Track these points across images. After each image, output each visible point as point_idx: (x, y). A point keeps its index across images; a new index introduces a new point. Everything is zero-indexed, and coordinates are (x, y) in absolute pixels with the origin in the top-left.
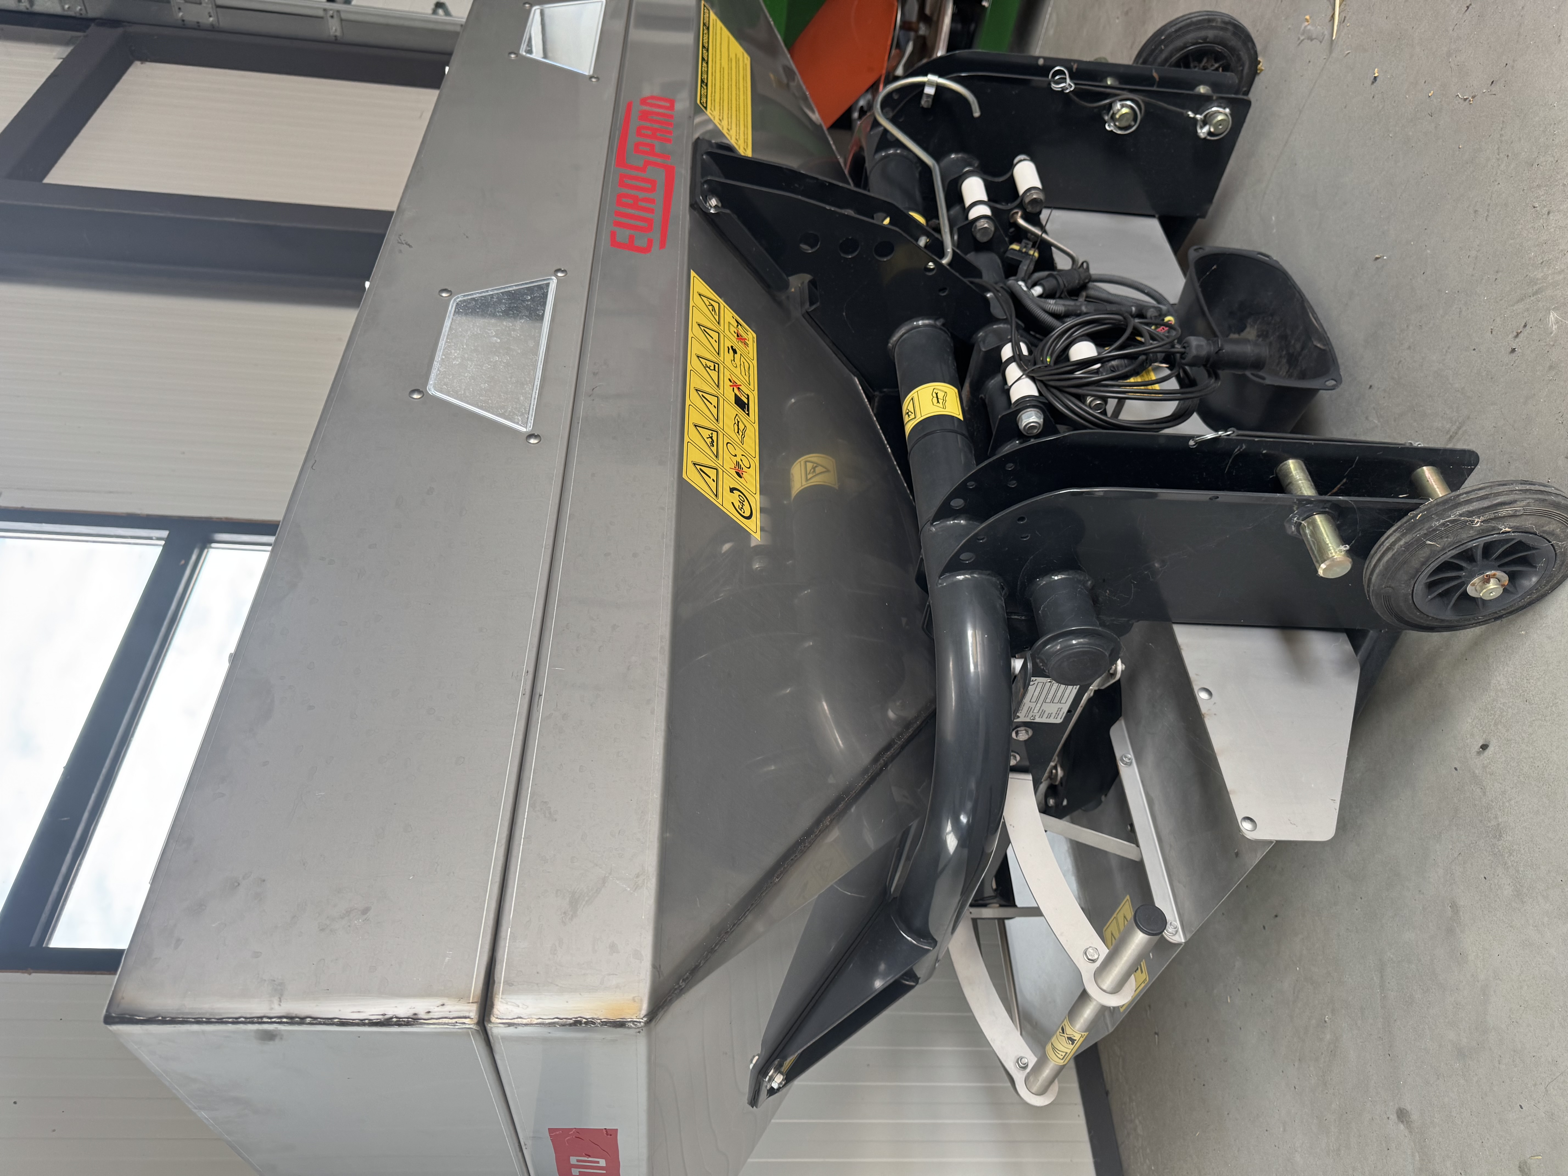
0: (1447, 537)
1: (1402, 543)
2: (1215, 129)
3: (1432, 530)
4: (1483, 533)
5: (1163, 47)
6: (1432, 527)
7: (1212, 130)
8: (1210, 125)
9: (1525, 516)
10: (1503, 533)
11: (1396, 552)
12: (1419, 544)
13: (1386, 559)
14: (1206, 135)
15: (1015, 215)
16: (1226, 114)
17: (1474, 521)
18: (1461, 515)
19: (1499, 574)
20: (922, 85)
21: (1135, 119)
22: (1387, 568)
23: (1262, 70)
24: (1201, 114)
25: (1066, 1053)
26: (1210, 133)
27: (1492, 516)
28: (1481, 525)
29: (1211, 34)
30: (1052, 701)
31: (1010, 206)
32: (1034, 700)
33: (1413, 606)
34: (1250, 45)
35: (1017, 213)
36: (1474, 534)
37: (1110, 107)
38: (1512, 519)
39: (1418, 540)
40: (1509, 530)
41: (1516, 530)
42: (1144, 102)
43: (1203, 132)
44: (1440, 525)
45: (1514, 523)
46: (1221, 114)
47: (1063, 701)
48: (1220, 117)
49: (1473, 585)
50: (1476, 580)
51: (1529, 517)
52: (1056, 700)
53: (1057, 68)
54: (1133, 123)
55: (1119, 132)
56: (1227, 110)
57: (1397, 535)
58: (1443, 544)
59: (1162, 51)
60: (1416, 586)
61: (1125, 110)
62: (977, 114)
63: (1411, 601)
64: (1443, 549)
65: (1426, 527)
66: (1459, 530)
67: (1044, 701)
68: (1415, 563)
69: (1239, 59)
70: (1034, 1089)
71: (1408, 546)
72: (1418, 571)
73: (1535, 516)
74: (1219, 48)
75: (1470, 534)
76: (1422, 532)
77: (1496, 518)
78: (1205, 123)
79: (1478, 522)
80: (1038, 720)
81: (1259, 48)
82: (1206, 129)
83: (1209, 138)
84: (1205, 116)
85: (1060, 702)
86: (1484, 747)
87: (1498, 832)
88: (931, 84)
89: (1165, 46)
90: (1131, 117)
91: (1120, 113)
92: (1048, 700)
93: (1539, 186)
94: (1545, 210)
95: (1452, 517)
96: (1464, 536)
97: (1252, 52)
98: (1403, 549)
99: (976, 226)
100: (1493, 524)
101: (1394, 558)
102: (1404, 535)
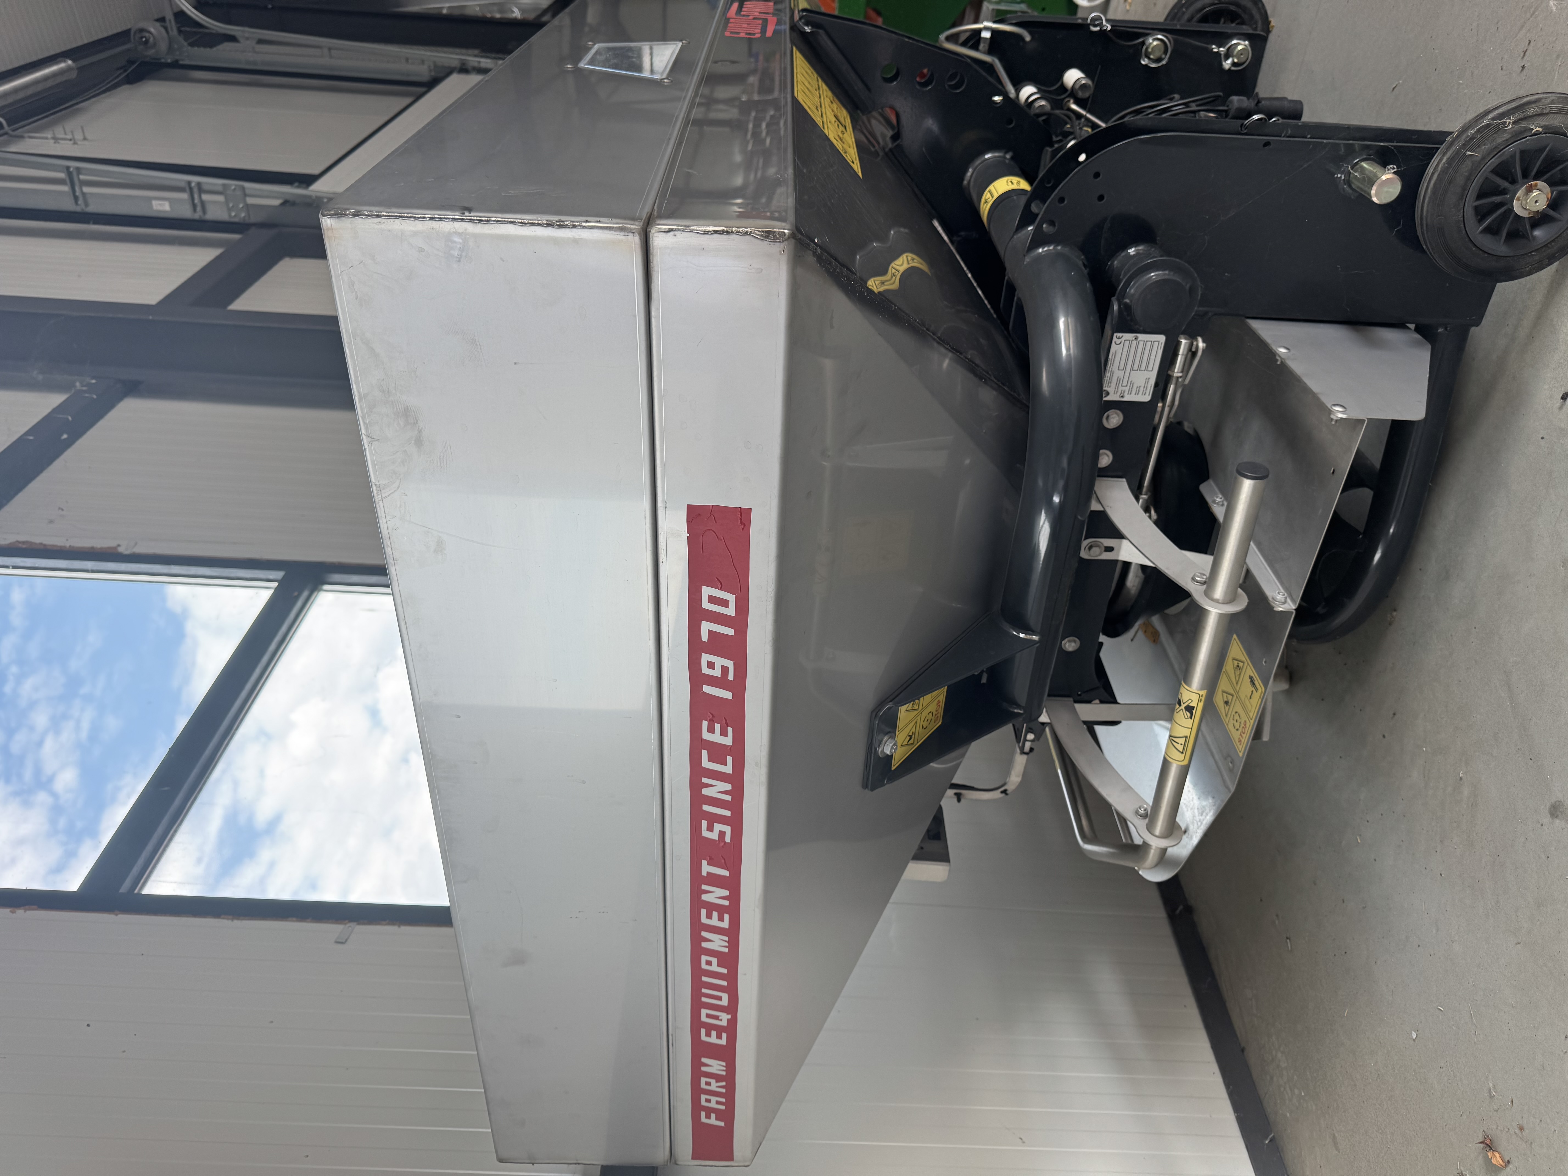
0: (1484, 145)
2: (1238, 59)
3: (1470, 139)
4: (1518, 135)
5: (1184, 10)
6: (1469, 136)
7: (1236, 60)
8: (1233, 56)
9: (1552, 115)
10: (1535, 134)
11: (1440, 171)
13: (1433, 182)
14: (1230, 65)
15: (1068, 104)
16: (1245, 45)
17: (1505, 122)
19: (1540, 183)
20: (979, 31)
21: (1166, 52)
22: (1434, 192)
23: (1273, 26)
24: (1224, 47)
25: (1186, 737)
26: (1234, 64)
27: (1522, 116)
28: (1513, 127)
30: (1139, 369)
31: (1063, 96)
32: (1121, 367)
33: (1467, 239)
34: (1260, 5)
35: (1069, 101)
36: (1508, 137)
37: (1143, 44)
38: (1541, 118)
39: (1457, 153)
40: (1540, 129)
41: (1548, 130)
42: (1172, 38)
43: (1227, 64)
44: (1475, 132)
45: (1544, 121)
46: (1241, 45)
47: (1150, 369)
48: (1240, 48)
49: (1518, 199)
50: (1519, 194)
51: (1555, 116)
52: (1143, 368)
53: (1093, 15)
54: (1163, 56)
55: (1153, 65)
56: (1247, 43)
58: (1481, 153)
59: (1184, 13)
60: (1465, 210)
61: (1155, 43)
62: (1031, 44)
63: (1464, 232)
64: (1483, 158)
65: (1462, 139)
66: (1494, 136)
67: (1132, 369)
68: (1460, 180)
69: (1252, 17)
70: (1158, 831)
72: (1465, 189)
73: (1561, 115)
74: (1233, 8)
75: (1504, 137)
76: (1461, 144)
77: (1525, 118)
78: (1227, 56)
79: (1510, 124)
80: (1127, 398)
81: (1269, 12)
82: (1229, 61)
83: (1233, 68)
84: (1228, 49)
85: (1146, 369)
88: (986, 28)
89: (1187, 9)
90: (1162, 49)
91: (1152, 46)
92: (1136, 367)
96: (1499, 141)
97: (1263, 11)
98: (1446, 165)
99: (1034, 106)
100: (1524, 124)
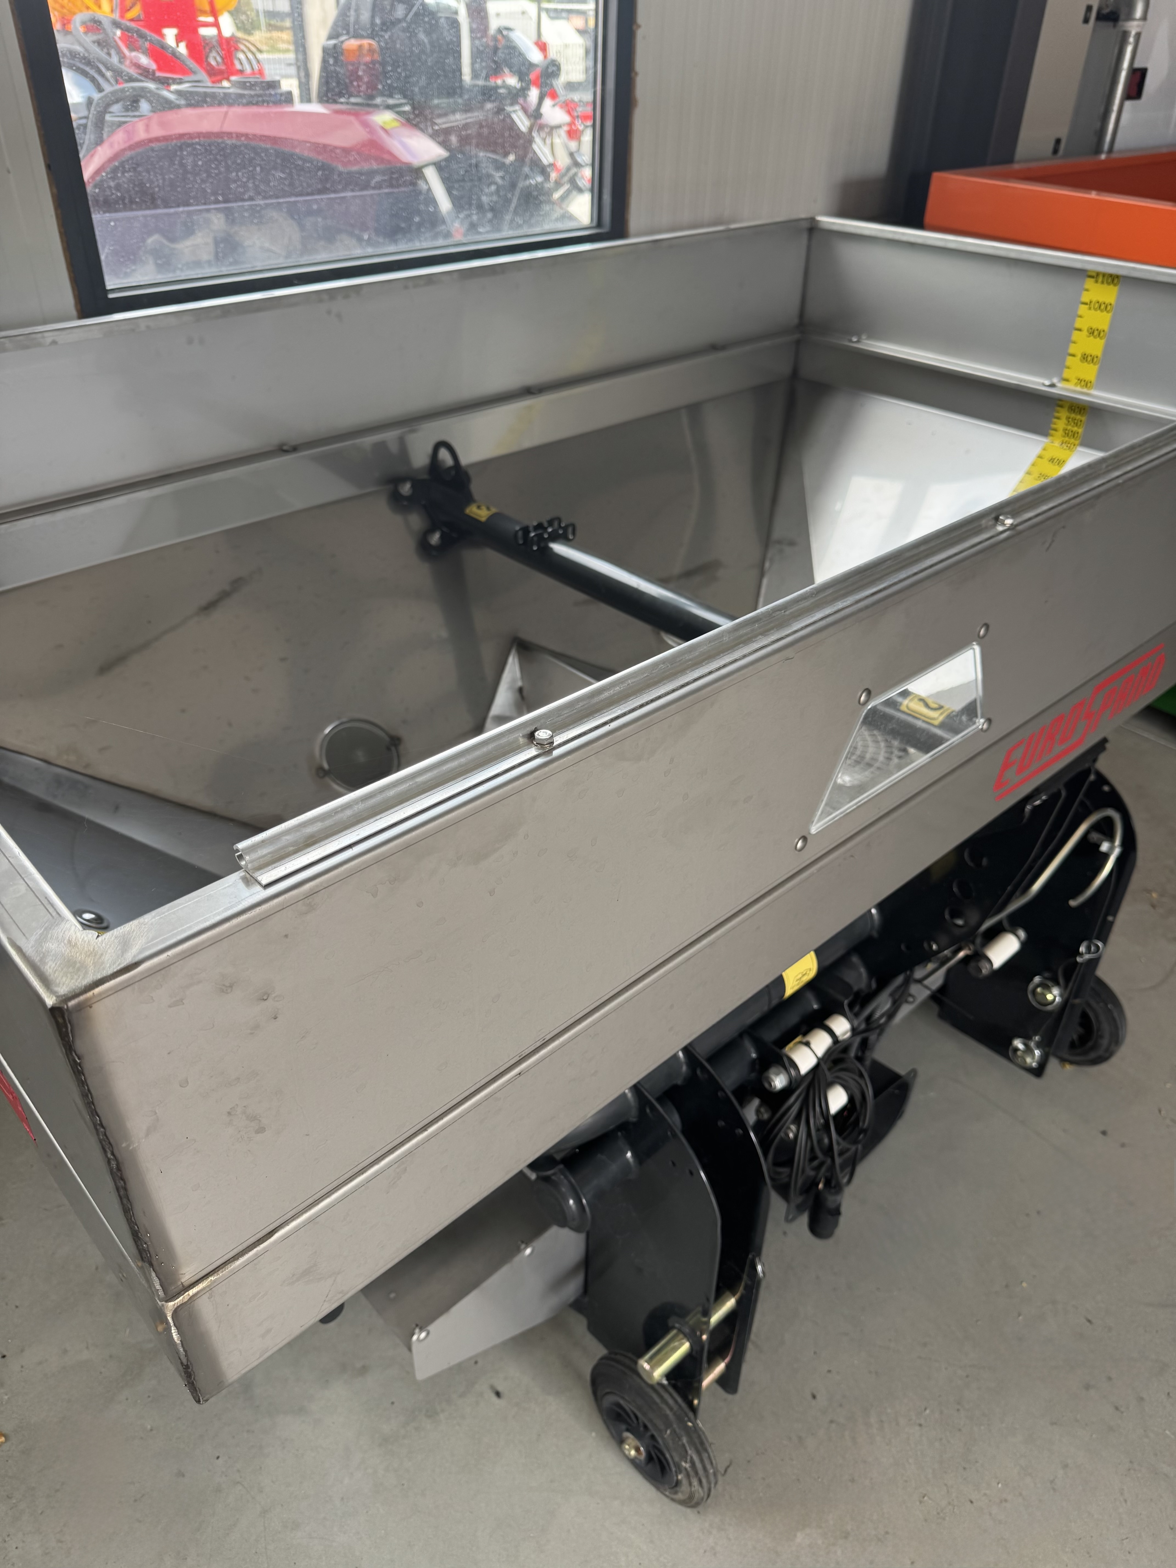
1: (668, 1412)
2: (1020, 1052)
7: (1020, 1050)
8: (1024, 1050)
12: (668, 1425)
14: (1015, 1044)
16: (1031, 1061)
18: (691, 1458)
21: (1042, 1005)
24: (1036, 1043)
26: (1017, 1047)
29: (1105, 1042)
37: (1057, 983)
54: (1039, 1004)
57: (675, 1408)
62: (1073, 903)
71: (666, 1416)
74: (1090, 1044)
79: (686, 1465)
83: (1012, 1045)
86: (498, 1394)
87: (432, 1414)
88: (1112, 849)
93: (941, 1412)
94: (922, 1421)
95: (690, 1452)
101: (655, 1403)
102: (675, 1414)
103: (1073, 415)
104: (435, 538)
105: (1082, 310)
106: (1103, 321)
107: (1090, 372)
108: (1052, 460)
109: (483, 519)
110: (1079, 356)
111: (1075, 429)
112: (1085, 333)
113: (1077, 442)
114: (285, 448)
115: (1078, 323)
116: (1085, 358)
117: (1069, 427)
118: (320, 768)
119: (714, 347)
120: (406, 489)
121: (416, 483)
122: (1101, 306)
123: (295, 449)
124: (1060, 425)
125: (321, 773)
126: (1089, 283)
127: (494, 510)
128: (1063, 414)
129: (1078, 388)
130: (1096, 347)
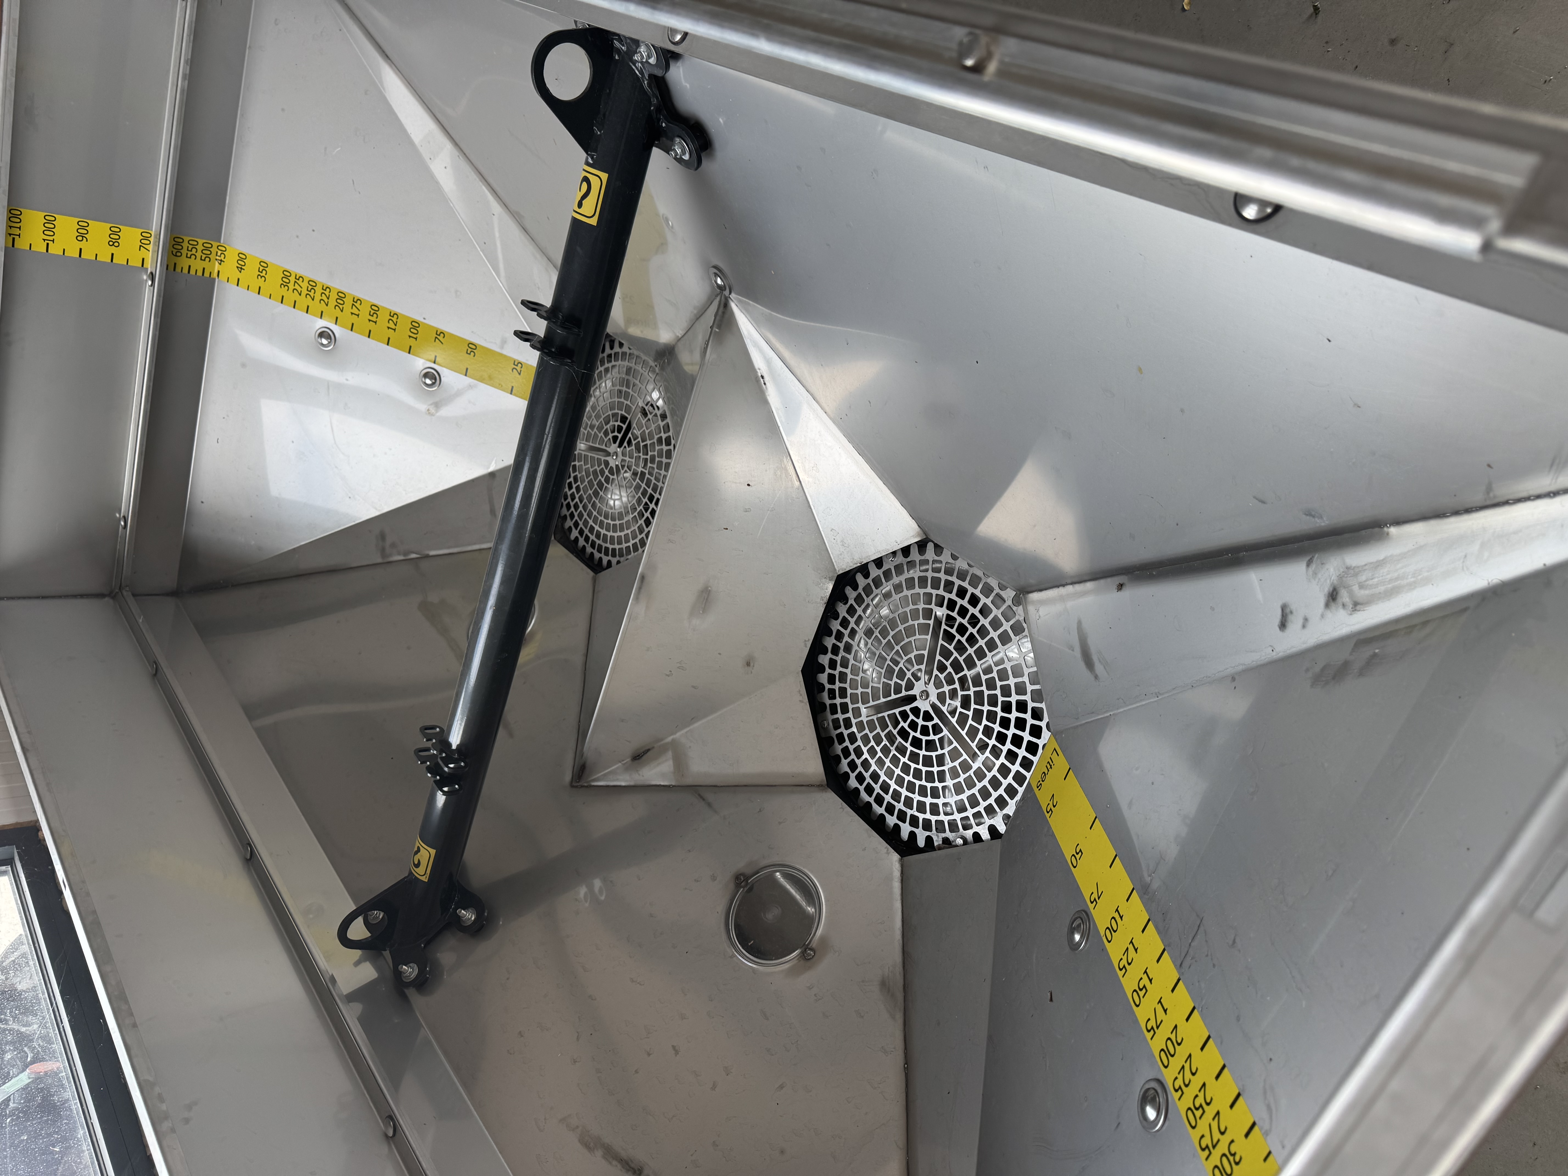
103: (184, 251)
104: (468, 915)
105: (55, 249)
106: (66, 225)
107: (130, 235)
108: (240, 269)
109: (433, 852)
110: (113, 249)
111: (200, 247)
112: (83, 245)
113: (215, 244)
114: (390, 1133)
115: (73, 253)
116: (114, 243)
117: (199, 254)
118: (804, 956)
119: (156, 673)
120: (409, 971)
121: (399, 960)
122: (49, 228)
123: (391, 1118)
124: (197, 265)
125: (809, 955)
126: (22, 244)
127: (419, 843)
128: (183, 263)
129: (150, 247)
130: (99, 230)
